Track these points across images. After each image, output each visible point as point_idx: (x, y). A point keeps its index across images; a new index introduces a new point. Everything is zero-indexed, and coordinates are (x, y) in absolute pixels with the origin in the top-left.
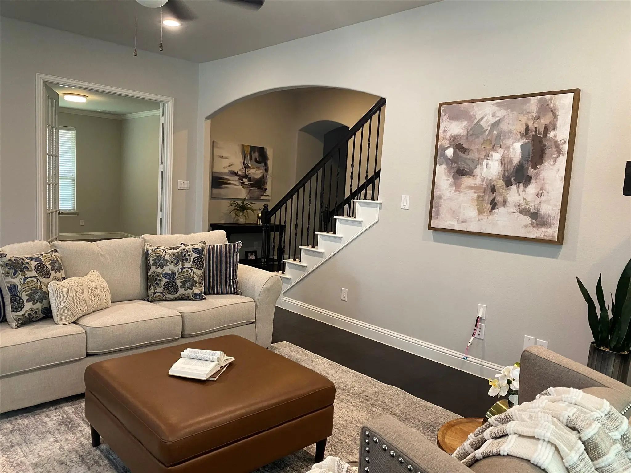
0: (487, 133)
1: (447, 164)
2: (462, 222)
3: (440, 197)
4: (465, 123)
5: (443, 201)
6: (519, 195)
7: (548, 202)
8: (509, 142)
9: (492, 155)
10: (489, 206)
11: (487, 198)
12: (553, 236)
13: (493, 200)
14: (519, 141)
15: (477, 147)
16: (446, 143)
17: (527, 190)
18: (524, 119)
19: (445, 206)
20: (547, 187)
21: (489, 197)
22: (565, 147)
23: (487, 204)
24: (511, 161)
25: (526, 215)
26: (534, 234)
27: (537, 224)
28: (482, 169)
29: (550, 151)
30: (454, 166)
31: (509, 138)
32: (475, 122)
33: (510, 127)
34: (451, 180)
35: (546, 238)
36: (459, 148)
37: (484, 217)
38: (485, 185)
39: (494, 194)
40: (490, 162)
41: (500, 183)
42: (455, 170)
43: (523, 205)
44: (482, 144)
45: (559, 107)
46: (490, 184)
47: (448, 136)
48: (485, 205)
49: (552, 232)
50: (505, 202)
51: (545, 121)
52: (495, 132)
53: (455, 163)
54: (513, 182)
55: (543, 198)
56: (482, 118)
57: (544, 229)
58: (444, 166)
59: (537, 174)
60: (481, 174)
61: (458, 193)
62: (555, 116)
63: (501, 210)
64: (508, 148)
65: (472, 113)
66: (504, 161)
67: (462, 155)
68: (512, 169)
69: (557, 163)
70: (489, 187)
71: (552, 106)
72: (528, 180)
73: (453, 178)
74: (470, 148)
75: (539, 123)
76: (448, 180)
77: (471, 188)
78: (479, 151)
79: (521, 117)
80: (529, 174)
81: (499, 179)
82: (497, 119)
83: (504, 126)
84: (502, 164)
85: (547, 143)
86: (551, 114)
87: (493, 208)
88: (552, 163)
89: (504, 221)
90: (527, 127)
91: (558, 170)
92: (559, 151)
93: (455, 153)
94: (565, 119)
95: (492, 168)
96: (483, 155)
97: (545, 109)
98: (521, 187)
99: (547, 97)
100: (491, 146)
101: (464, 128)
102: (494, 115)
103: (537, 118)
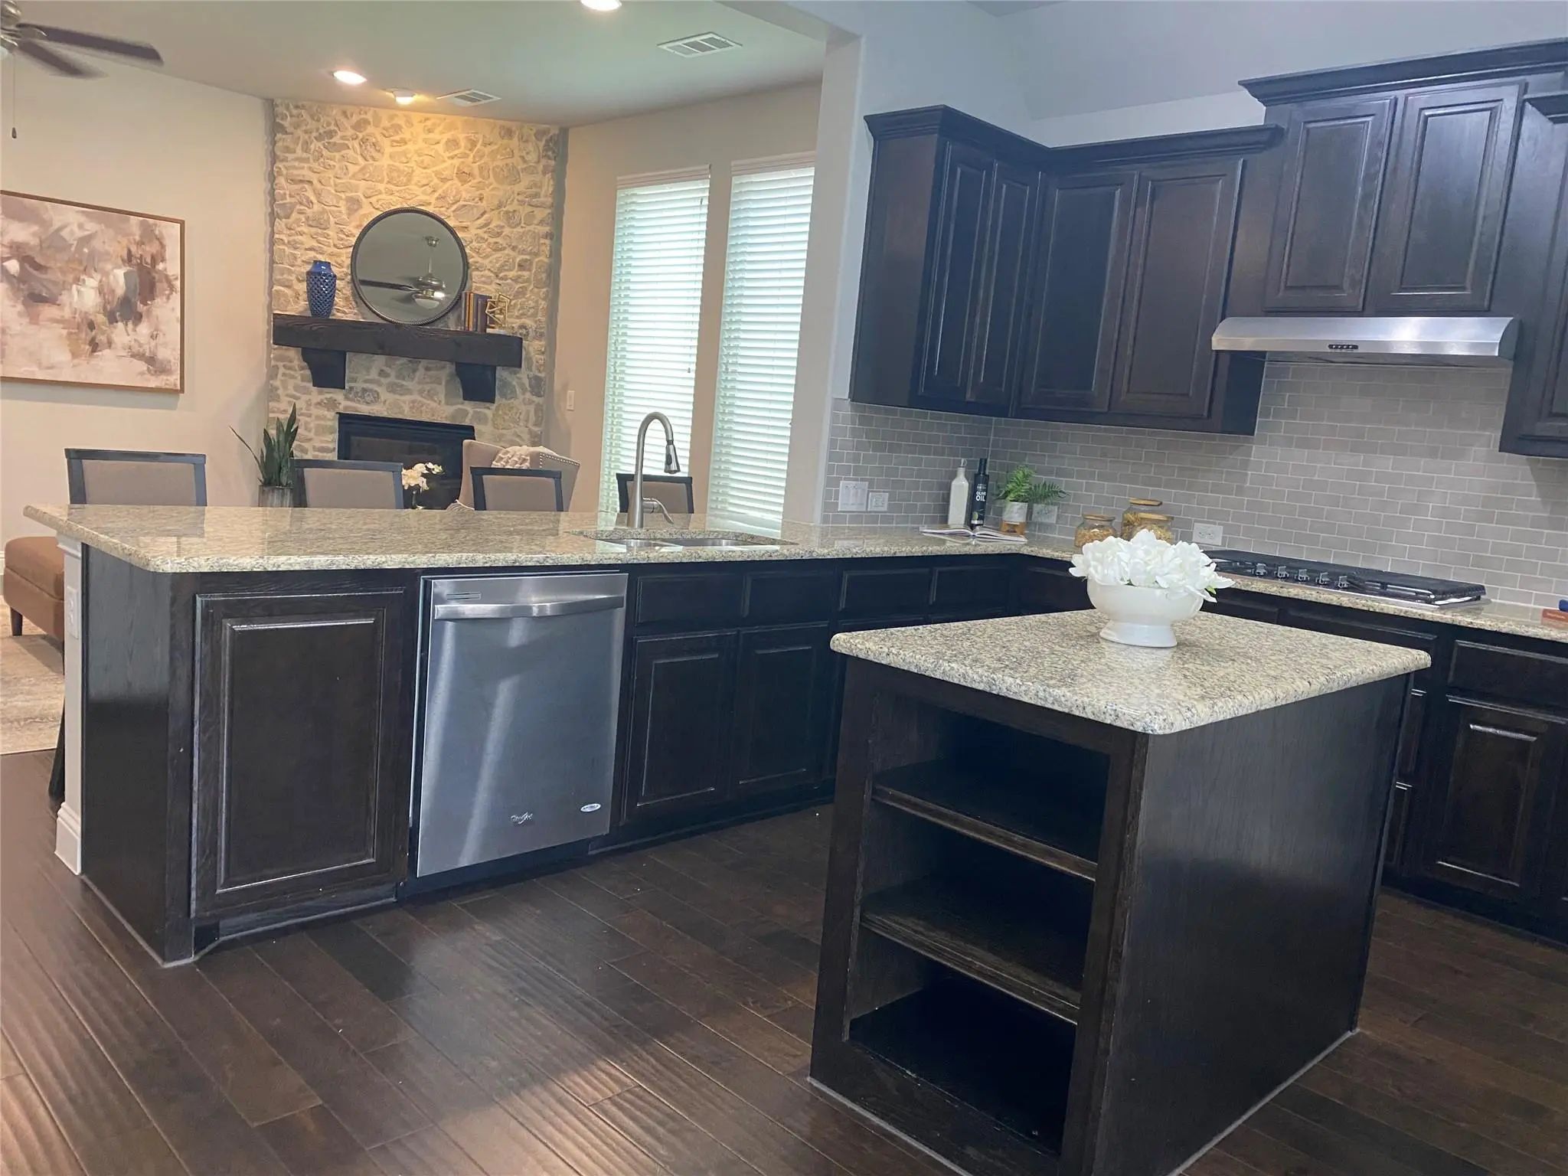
0: (73, 249)
1: (9, 282)
2: (49, 369)
3: (3, 332)
4: (35, 228)
5: (9, 337)
6: (128, 335)
7: (164, 345)
8: (109, 267)
9: (84, 280)
10: (88, 348)
11: (83, 335)
12: (175, 385)
13: (94, 338)
14: (120, 268)
15: (59, 265)
16: (3, 251)
17: (138, 329)
18: (125, 242)
19: (13, 344)
20: (162, 327)
21: (86, 335)
22: (178, 283)
23: (85, 344)
24: (113, 291)
25: (140, 359)
26: (153, 382)
27: (156, 372)
28: (71, 296)
29: (161, 286)
30: (22, 286)
31: (107, 261)
32: (52, 230)
33: (107, 247)
34: (20, 307)
35: (167, 387)
36: (26, 260)
37: (81, 361)
38: (78, 319)
39: (94, 333)
40: (83, 289)
41: (101, 319)
42: (26, 293)
43: (136, 349)
44: (68, 262)
45: (166, 236)
46: (86, 318)
47: (6, 241)
48: (82, 346)
49: (174, 380)
50: (110, 344)
51: (152, 248)
52: (86, 250)
53: (24, 282)
54: (118, 318)
55: (161, 339)
56: (63, 227)
57: (163, 377)
59: (149, 312)
60: (71, 304)
61: (33, 327)
62: (163, 246)
63: (107, 352)
64: (106, 274)
65: (45, 216)
66: (103, 290)
67: (35, 272)
68: (116, 300)
69: (171, 301)
70: (85, 321)
71: (157, 232)
72: (138, 318)
73: (24, 303)
74: (48, 265)
75: (143, 250)
76: (14, 306)
77: (54, 321)
78: (63, 272)
79: (120, 238)
80: (139, 310)
81: (99, 313)
82: (87, 233)
83: (97, 244)
84: (100, 293)
85: (157, 276)
86: (157, 242)
87: (94, 351)
88: (165, 299)
89: (110, 367)
90: (129, 252)
91: (173, 309)
92: (172, 288)
93: (22, 267)
94: (172, 251)
95: (85, 297)
96: (70, 278)
97: (149, 234)
98: (130, 325)
99: (151, 221)
100: (82, 268)
101: (34, 234)
102: (81, 226)
103: (140, 244)
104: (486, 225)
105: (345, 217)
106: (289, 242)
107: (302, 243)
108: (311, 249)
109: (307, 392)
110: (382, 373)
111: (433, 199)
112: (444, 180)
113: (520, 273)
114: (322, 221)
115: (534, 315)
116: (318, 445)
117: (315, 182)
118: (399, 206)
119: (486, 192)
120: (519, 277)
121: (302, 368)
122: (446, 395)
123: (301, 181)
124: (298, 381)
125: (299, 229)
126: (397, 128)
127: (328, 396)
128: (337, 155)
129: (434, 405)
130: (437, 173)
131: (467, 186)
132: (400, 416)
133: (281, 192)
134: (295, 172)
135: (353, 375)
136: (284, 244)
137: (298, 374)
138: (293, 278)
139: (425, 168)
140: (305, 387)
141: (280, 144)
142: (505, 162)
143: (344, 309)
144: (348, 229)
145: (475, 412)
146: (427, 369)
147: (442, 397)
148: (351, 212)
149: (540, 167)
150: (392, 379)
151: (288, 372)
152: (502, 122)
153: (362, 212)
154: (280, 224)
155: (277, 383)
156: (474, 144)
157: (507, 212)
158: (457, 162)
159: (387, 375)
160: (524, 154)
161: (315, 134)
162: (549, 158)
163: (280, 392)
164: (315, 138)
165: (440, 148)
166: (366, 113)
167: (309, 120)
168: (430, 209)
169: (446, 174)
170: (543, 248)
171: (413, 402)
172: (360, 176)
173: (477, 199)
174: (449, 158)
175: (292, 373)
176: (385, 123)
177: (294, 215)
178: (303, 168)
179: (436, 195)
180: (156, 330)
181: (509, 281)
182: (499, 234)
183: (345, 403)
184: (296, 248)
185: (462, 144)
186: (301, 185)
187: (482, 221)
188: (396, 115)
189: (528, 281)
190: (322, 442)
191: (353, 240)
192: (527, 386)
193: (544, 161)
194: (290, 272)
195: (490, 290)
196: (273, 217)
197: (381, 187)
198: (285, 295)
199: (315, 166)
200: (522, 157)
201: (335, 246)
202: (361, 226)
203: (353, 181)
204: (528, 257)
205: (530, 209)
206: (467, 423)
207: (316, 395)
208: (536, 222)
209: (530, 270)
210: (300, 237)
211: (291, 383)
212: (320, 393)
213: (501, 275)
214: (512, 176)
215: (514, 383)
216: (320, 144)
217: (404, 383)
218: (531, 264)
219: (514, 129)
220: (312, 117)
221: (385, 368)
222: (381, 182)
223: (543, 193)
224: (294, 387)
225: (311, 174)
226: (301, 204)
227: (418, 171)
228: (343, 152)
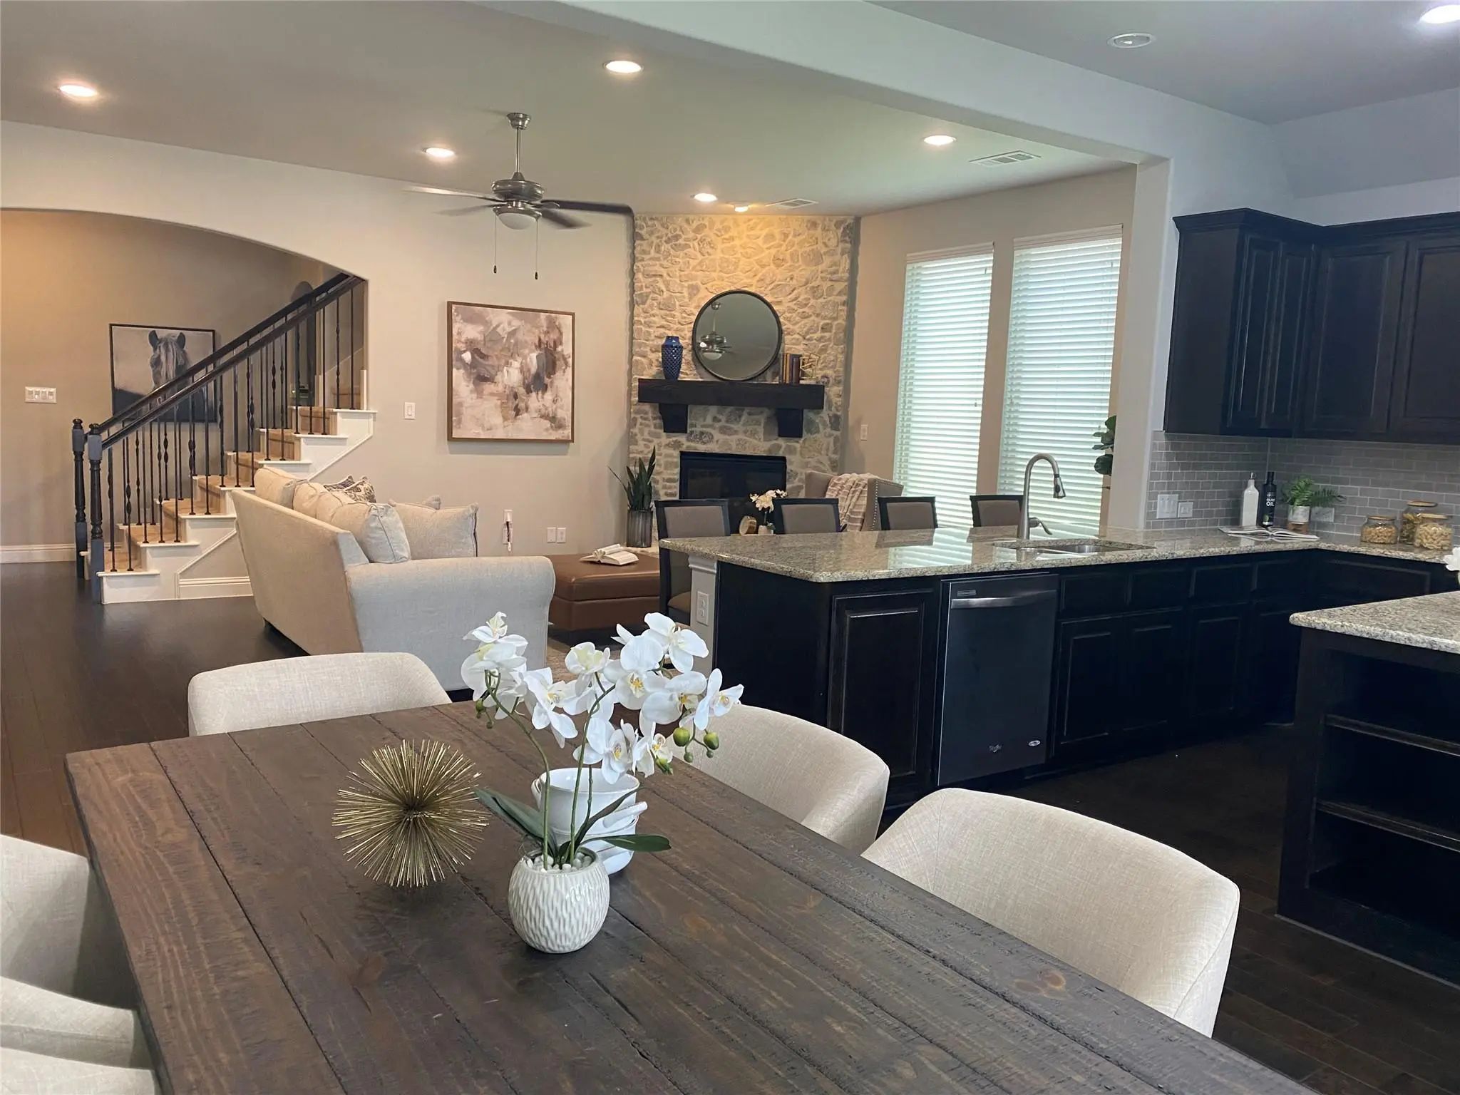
0: (504, 340)
1: (465, 368)
2: (488, 430)
3: (460, 404)
4: (481, 328)
5: (464, 408)
6: (539, 401)
7: (562, 407)
8: (527, 351)
9: (511, 363)
10: (514, 413)
11: (510, 404)
12: (568, 437)
13: (517, 405)
14: (533, 352)
15: (496, 353)
16: (462, 346)
17: (545, 396)
18: (537, 332)
19: (467, 414)
20: (561, 394)
21: (512, 403)
22: (570, 360)
23: (511, 410)
24: (529, 370)
25: (546, 419)
26: (554, 435)
27: (555, 427)
28: (503, 376)
29: (560, 363)
30: (473, 371)
31: (525, 348)
32: (492, 328)
33: (526, 338)
34: (472, 386)
35: (563, 438)
36: (476, 352)
37: (509, 422)
38: (508, 392)
39: (517, 401)
40: (510, 370)
41: (522, 391)
42: (475, 376)
43: (543, 411)
44: (501, 351)
45: (563, 325)
46: (513, 391)
47: (463, 340)
48: (510, 412)
49: (567, 433)
50: (527, 408)
51: (554, 336)
52: (512, 341)
53: (474, 368)
54: (532, 390)
55: (559, 403)
56: (498, 326)
57: (560, 431)
58: (462, 371)
59: (552, 382)
60: (503, 381)
61: (480, 400)
62: (561, 334)
63: (525, 415)
64: (525, 357)
65: (487, 319)
66: (523, 369)
67: (480, 360)
68: (531, 377)
69: (566, 374)
70: (512, 394)
71: (557, 324)
72: (545, 388)
73: (474, 383)
74: (489, 354)
75: (549, 338)
76: (467, 386)
77: (492, 394)
78: (498, 358)
79: (534, 330)
80: (546, 382)
81: (520, 386)
82: (513, 328)
83: (520, 336)
84: (521, 372)
85: (556, 356)
86: (557, 330)
87: (517, 414)
88: (562, 373)
89: (529, 427)
90: (540, 340)
91: (567, 380)
92: (566, 364)
93: (473, 357)
94: (567, 337)
95: (511, 376)
96: (503, 362)
97: (553, 326)
98: (540, 393)
99: (553, 315)
100: (510, 354)
101: (480, 332)
102: (509, 323)
103: (547, 333)
104: (796, 299)
105: (687, 300)
106: (645, 322)
107: (655, 323)
108: (662, 327)
109: (658, 437)
110: (715, 419)
111: (754, 281)
112: (763, 266)
113: (823, 334)
114: (670, 305)
115: (834, 367)
116: (667, 477)
117: (665, 275)
118: (728, 289)
119: (796, 273)
120: (822, 337)
121: (654, 419)
122: (764, 434)
123: (655, 276)
124: (652, 429)
125: (653, 312)
126: (727, 229)
127: (674, 439)
128: (681, 254)
129: (755, 442)
130: (758, 262)
131: (780, 269)
132: (729, 452)
133: (639, 284)
134: (650, 269)
135: (694, 422)
136: (641, 324)
137: (651, 423)
138: (648, 349)
139: (749, 258)
140: (655, 433)
141: (638, 249)
142: (810, 248)
143: (688, 373)
144: (689, 309)
145: (787, 446)
146: (750, 414)
147: (762, 436)
148: (691, 297)
149: (839, 250)
150: (723, 423)
151: (644, 422)
152: (807, 218)
153: (700, 295)
154: (638, 310)
155: (636, 430)
156: (786, 236)
157: (813, 287)
158: (773, 251)
159: (720, 421)
160: (826, 241)
161: (664, 239)
162: (846, 242)
163: (639, 437)
164: (666, 242)
165: (760, 241)
166: (703, 219)
167: (661, 229)
168: (752, 290)
169: (765, 261)
170: (842, 313)
171: (739, 440)
172: (698, 268)
173: (788, 279)
174: (767, 248)
175: (647, 422)
176: (718, 225)
177: (649, 301)
178: (656, 265)
179: (757, 278)
180: (557, 396)
181: (814, 341)
182: (806, 305)
183: (686, 443)
184: (650, 327)
185: (778, 236)
186: (653, 279)
187: (793, 296)
188: (726, 219)
189: (829, 339)
190: (671, 474)
191: (694, 318)
192: (828, 422)
193: (841, 245)
194: (646, 345)
195: (799, 349)
196: (632, 304)
197: (714, 275)
198: (642, 363)
199: (665, 263)
200: (824, 243)
201: (679, 323)
202: (699, 306)
203: (693, 272)
204: (827, 321)
205: (830, 283)
206: (780, 454)
207: (665, 438)
208: (835, 293)
209: (830, 332)
210: (653, 318)
211: (646, 430)
212: (668, 437)
213: (808, 337)
214: (817, 258)
215: (817, 421)
216: (668, 246)
217: (732, 426)
218: (832, 327)
219: (818, 222)
220: (663, 226)
221: (718, 416)
222: (715, 271)
223: (841, 270)
224: (649, 434)
225: (662, 269)
226: (655, 293)
227: (743, 261)
228: (685, 251)
